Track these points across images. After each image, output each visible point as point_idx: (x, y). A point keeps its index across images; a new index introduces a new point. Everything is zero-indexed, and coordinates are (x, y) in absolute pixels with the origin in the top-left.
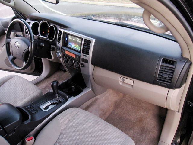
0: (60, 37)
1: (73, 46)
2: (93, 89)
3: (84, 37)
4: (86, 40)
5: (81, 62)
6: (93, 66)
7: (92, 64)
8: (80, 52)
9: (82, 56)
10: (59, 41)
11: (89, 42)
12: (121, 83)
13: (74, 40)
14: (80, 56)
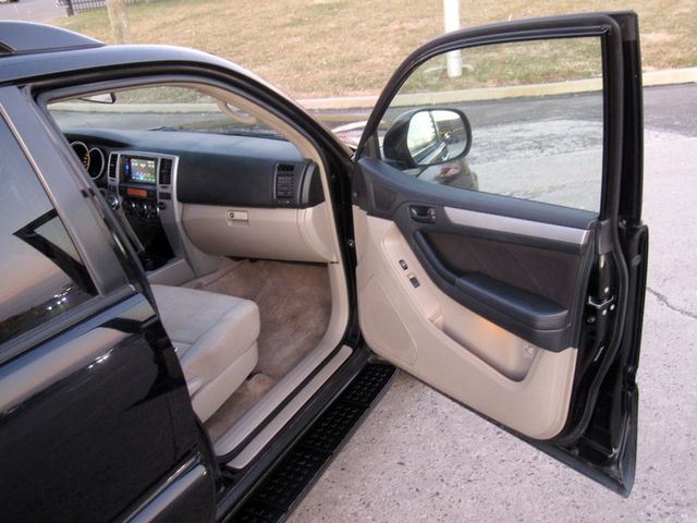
0: (115, 167)
1: (142, 178)
2: (188, 259)
3: (160, 156)
4: (163, 160)
5: (159, 201)
6: (181, 205)
7: (179, 199)
8: (154, 185)
9: (159, 189)
10: (113, 174)
11: (170, 162)
12: (230, 224)
13: (143, 165)
14: (155, 192)
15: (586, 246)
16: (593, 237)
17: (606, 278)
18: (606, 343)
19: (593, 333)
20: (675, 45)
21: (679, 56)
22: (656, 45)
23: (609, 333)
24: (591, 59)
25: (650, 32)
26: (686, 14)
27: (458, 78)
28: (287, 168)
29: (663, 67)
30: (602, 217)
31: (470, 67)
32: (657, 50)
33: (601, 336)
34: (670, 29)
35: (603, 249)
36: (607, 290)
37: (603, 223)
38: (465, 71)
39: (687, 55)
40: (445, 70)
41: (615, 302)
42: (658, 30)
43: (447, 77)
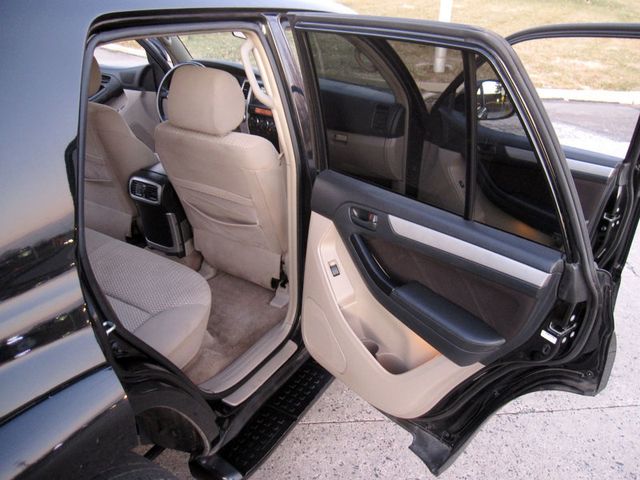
0: (247, 91)
10: (246, 97)
15: (611, 178)
16: (617, 174)
17: (618, 203)
18: (608, 246)
19: (603, 238)
20: (606, 73)
21: (610, 82)
22: (592, 71)
23: (611, 239)
24: (542, 74)
25: (588, 60)
26: (616, 51)
27: (441, 74)
28: (382, 107)
29: (598, 88)
30: (625, 161)
31: (450, 66)
32: (593, 75)
33: (606, 242)
34: (603, 61)
35: (622, 182)
36: (618, 210)
37: (626, 165)
38: (447, 69)
39: (616, 82)
40: (432, 67)
41: (620, 220)
42: (594, 59)
43: (433, 72)
